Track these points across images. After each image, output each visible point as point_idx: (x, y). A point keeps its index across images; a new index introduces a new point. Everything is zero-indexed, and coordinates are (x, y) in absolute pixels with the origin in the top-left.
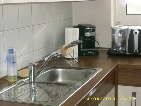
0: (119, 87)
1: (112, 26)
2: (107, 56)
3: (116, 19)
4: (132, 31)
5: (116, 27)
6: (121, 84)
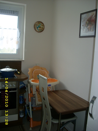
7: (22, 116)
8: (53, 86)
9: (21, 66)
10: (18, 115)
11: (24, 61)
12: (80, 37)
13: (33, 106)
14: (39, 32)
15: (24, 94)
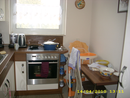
0: (16, 62)
1: (10, 34)
2: (9, 48)
3: (11, 30)
4: (20, 36)
5: (12, 34)
6: (17, 61)
7: (62, 86)
8: (91, 60)
9: (63, 41)
10: (58, 84)
11: (65, 35)
12: (119, 12)
13: (72, 77)
14: (79, 9)
15: (65, 66)
